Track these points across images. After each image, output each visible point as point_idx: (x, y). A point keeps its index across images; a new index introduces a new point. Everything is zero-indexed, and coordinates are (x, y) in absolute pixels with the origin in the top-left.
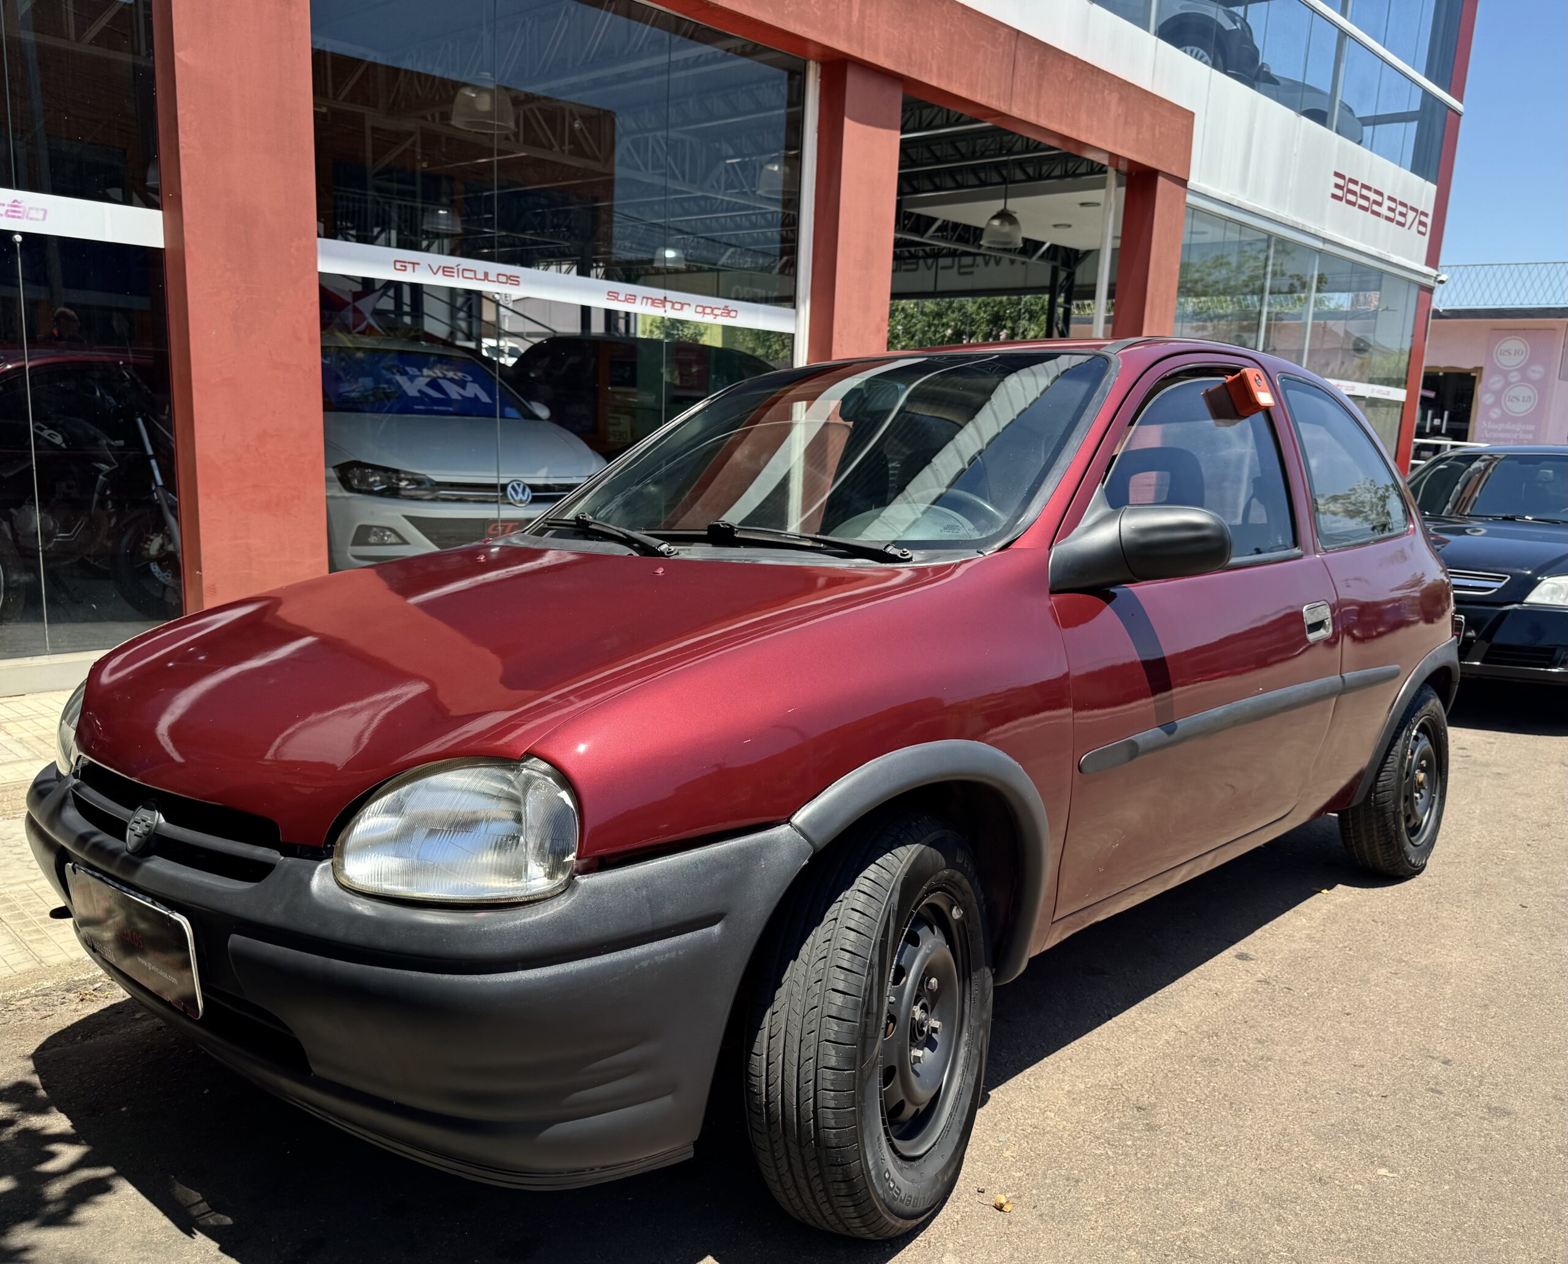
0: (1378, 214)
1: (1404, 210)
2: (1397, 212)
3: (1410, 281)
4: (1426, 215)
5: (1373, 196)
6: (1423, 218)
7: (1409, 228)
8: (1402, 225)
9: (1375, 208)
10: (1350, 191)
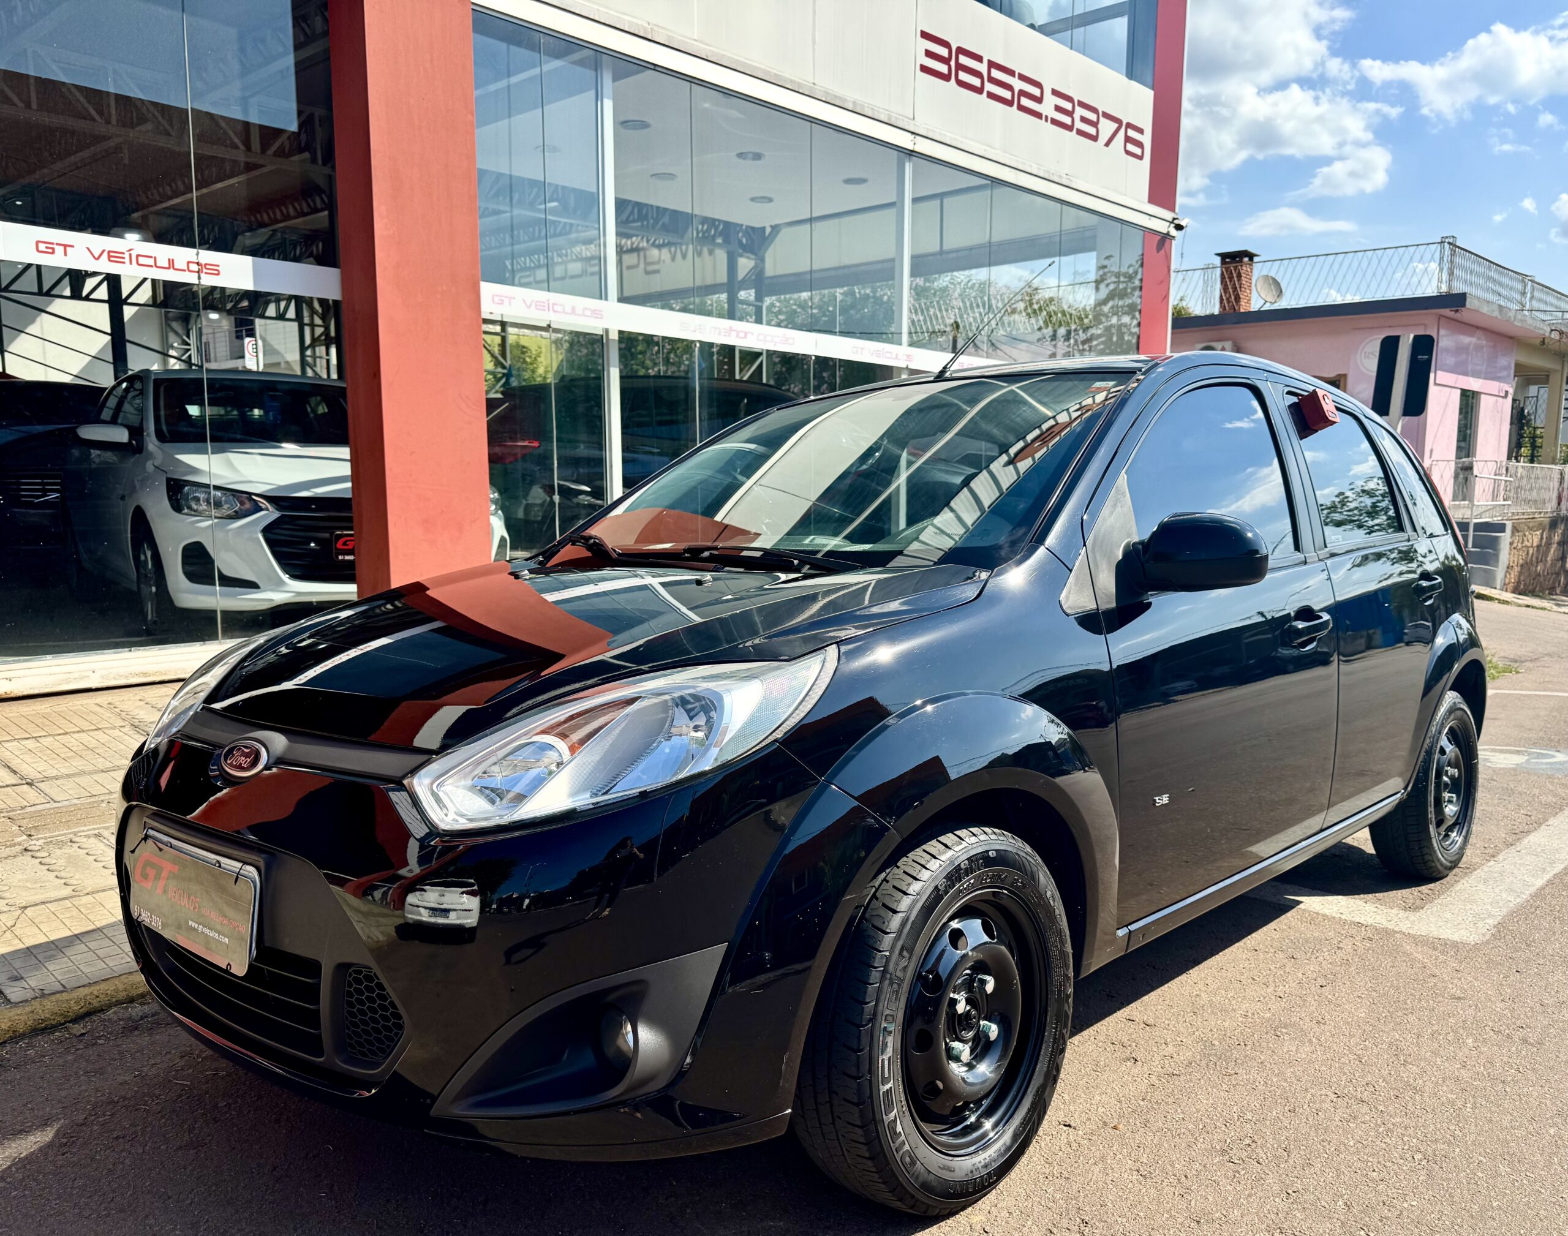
0: (1038, 115)
1: (1092, 117)
2: (1077, 116)
3: (1124, 221)
4: (1141, 131)
5: (1018, 85)
6: (1131, 133)
7: (1107, 144)
8: (1094, 138)
9: (1025, 102)
10: (960, 67)
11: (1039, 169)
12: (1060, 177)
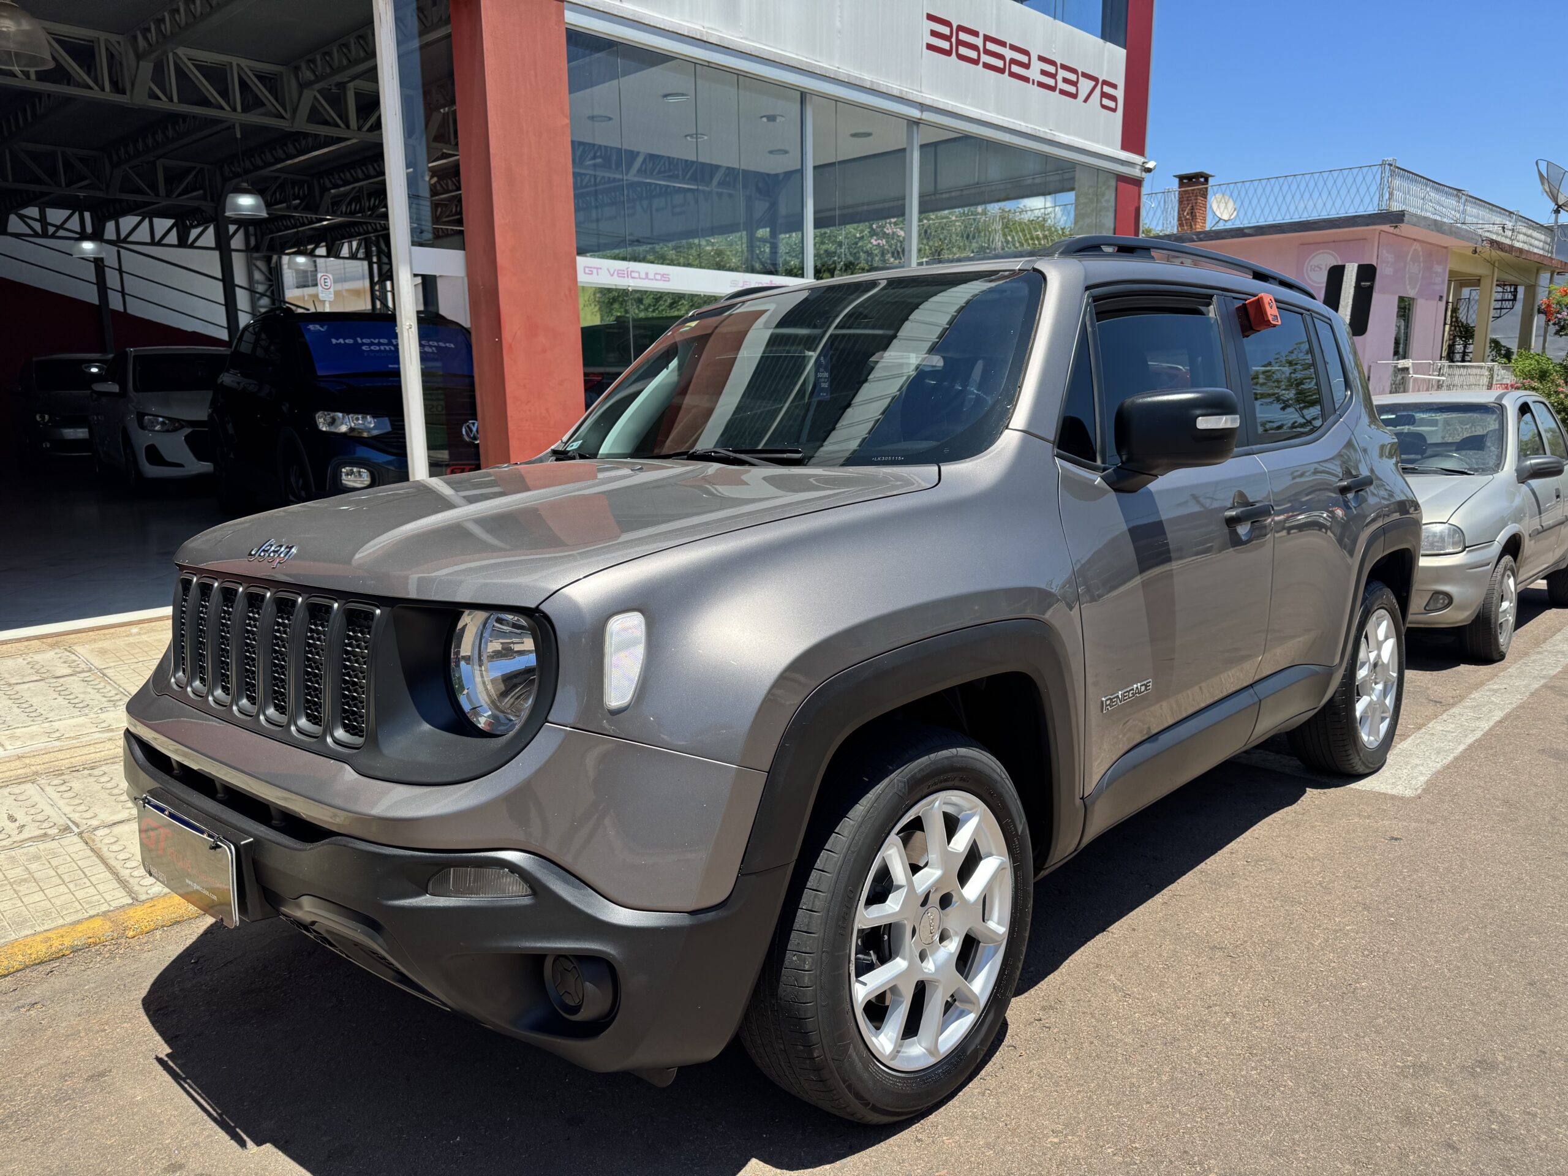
0: (1026, 79)
1: (1073, 77)
2: (1059, 78)
3: (1098, 170)
4: (1114, 86)
5: (1009, 54)
6: (1106, 89)
7: (1086, 101)
8: (1074, 96)
9: (1015, 69)
10: (960, 43)
11: (1027, 127)
12: (1045, 133)
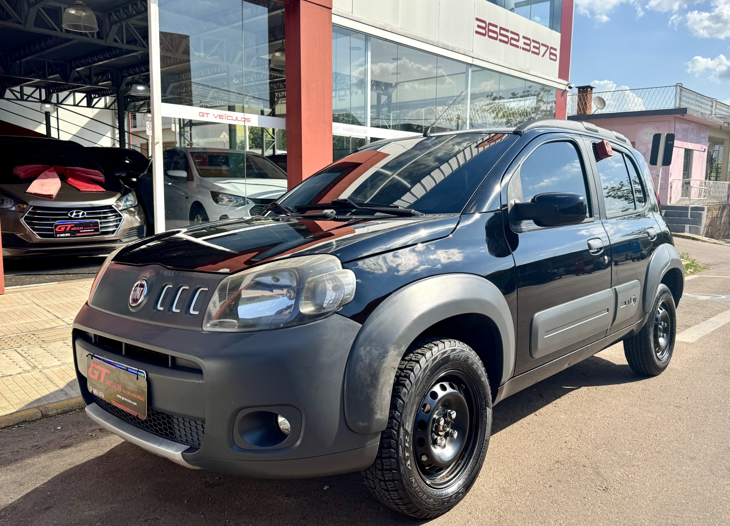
0: (517, 46)
1: (537, 45)
2: (532, 46)
4: (556, 50)
5: (510, 35)
6: (552, 51)
7: (543, 56)
8: (538, 54)
9: (513, 42)
10: (490, 30)
11: (517, 68)
12: (525, 70)
